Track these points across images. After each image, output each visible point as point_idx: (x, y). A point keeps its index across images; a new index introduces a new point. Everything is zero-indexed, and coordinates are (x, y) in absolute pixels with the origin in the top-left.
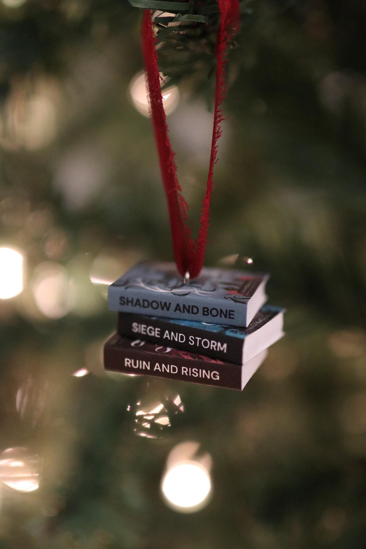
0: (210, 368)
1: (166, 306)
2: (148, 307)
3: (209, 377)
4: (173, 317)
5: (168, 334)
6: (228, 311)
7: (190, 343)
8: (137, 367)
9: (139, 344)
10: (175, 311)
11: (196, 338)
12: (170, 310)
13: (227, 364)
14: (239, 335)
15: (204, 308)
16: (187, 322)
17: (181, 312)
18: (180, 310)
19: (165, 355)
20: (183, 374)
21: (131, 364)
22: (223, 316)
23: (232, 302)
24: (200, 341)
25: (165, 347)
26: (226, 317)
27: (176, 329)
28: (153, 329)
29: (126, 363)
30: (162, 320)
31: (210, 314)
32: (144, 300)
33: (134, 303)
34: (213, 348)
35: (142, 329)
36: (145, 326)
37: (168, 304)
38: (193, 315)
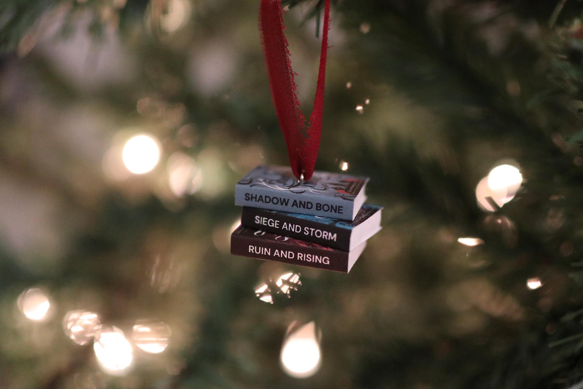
0: (321, 254)
1: (285, 202)
2: (269, 202)
3: (320, 262)
4: (291, 211)
5: (286, 225)
6: (338, 207)
7: (304, 233)
8: (259, 253)
9: (261, 233)
10: (292, 206)
11: (311, 229)
12: (288, 205)
13: (337, 251)
14: (347, 227)
15: (317, 204)
16: (302, 215)
17: (297, 207)
18: (297, 205)
19: (284, 243)
20: (298, 259)
21: (254, 250)
22: (333, 211)
23: (342, 199)
24: (314, 232)
25: (284, 236)
26: (335, 211)
27: (294, 221)
28: (273, 221)
29: (250, 249)
30: (281, 214)
31: (322, 209)
32: (266, 197)
33: (257, 199)
34: (325, 237)
35: (264, 221)
36: (266, 219)
37: (287, 201)
38: (308, 209)
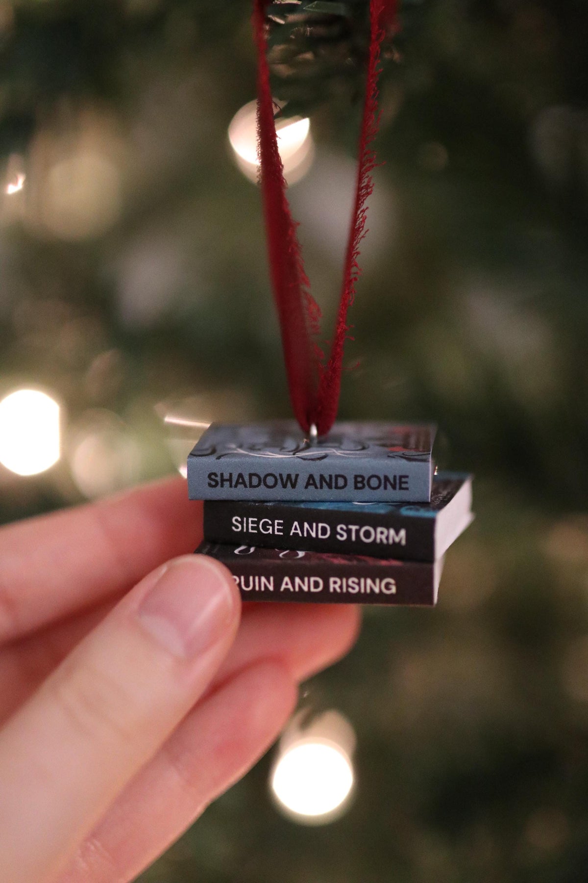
0: (377, 574)
1: (290, 481)
2: (259, 485)
3: (377, 590)
4: (303, 498)
5: (298, 527)
6: (398, 478)
7: (338, 537)
8: (251, 588)
10: (306, 487)
11: (350, 527)
12: (297, 487)
13: (408, 565)
14: (423, 513)
15: (356, 477)
16: (327, 504)
17: (316, 487)
18: (314, 484)
19: (297, 562)
20: (332, 590)
22: (389, 486)
23: (404, 461)
24: (358, 532)
25: (294, 549)
26: (394, 487)
27: (314, 517)
28: (270, 522)
30: (285, 505)
31: (367, 487)
32: (251, 475)
33: (234, 483)
35: (251, 525)
36: (256, 519)
37: (293, 477)
38: (339, 490)
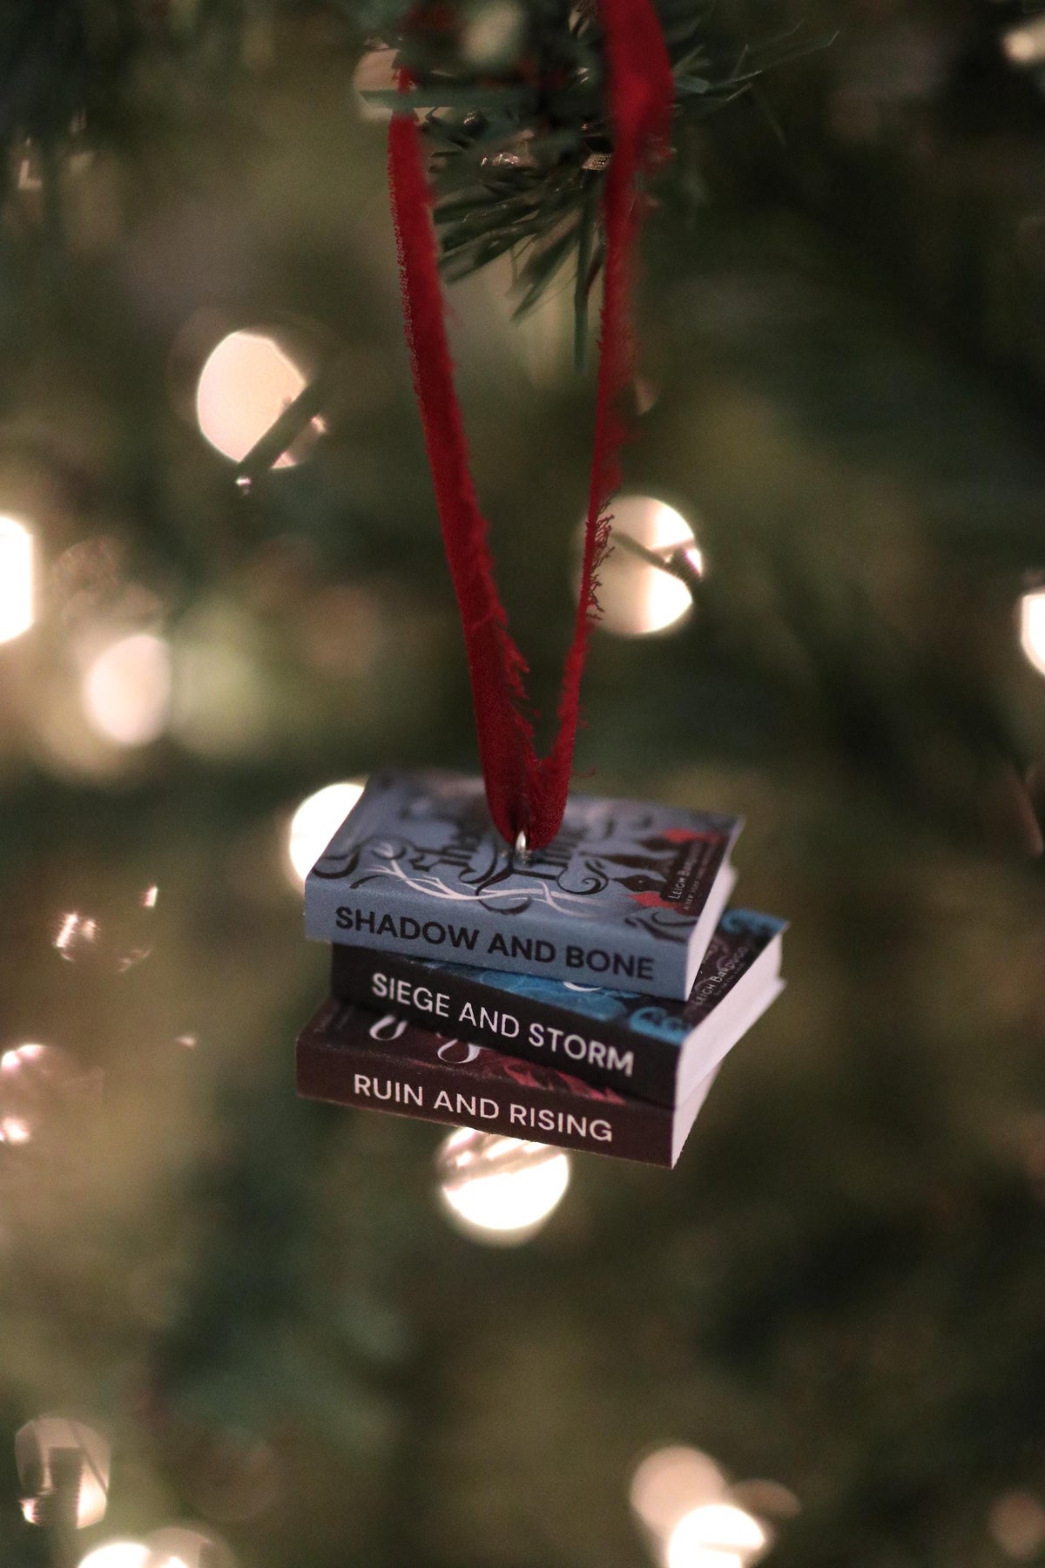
0: (586, 1111)
1: (466, 938)
2: (416, 935)
3: (583, 1133)
4: (485, 966)
5: (471, 1010)
6: (636, 960)
7: (531, 1040)
8: (388, 1096)
9: (392, 1028)
10: (490, 951)
11: (550, 1030)
12: (475, 948)
13: (635, 1104)
15: (569, 949)
16: (522, 980)
17: (506, 953)
18: (503, 948)
19: (464, 1072)
20: (512, 1120)
21: (371, 1089)
22: (621, 970)
23: (647, 937)
24: (561, 1040)
25: (464, 1041)
26: (630, 973)
27: (497, 1001)
28: (430, 994)
29: (357, 1085)
30: (456, 974)
31: (586, 965)
32: (404, 920)
33: (377, 927)
34: (595, 1059)
35: (400, 992)
36: (408, 985)
37: (470, 934)
38: (541, 963)
